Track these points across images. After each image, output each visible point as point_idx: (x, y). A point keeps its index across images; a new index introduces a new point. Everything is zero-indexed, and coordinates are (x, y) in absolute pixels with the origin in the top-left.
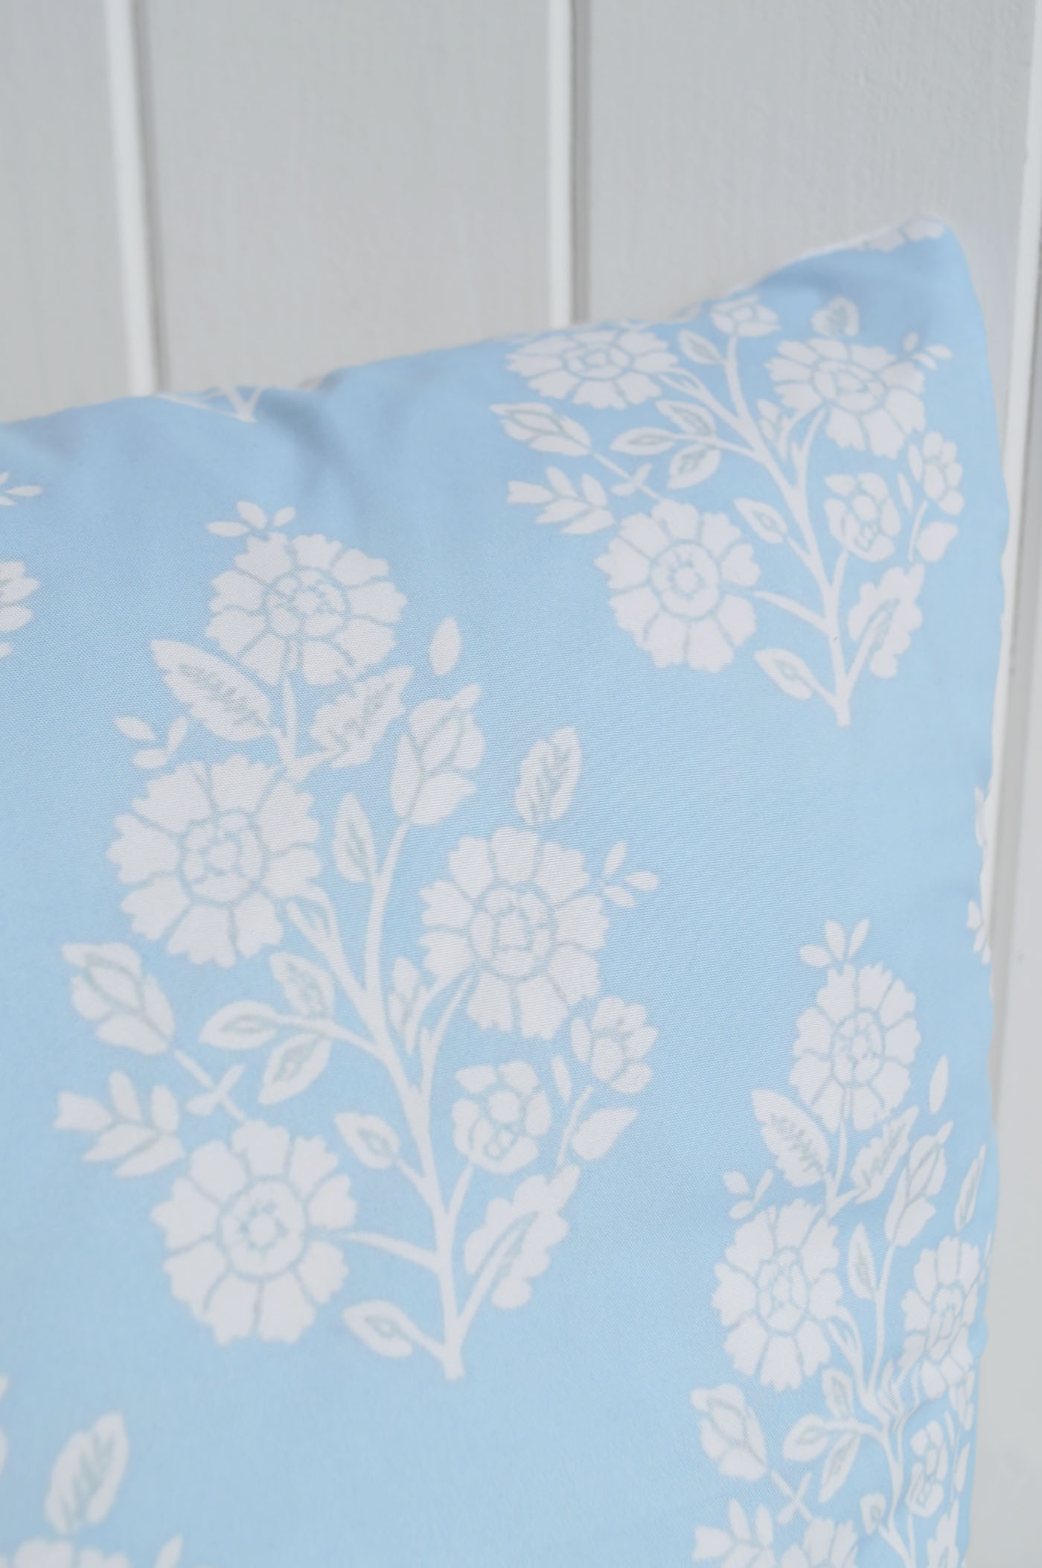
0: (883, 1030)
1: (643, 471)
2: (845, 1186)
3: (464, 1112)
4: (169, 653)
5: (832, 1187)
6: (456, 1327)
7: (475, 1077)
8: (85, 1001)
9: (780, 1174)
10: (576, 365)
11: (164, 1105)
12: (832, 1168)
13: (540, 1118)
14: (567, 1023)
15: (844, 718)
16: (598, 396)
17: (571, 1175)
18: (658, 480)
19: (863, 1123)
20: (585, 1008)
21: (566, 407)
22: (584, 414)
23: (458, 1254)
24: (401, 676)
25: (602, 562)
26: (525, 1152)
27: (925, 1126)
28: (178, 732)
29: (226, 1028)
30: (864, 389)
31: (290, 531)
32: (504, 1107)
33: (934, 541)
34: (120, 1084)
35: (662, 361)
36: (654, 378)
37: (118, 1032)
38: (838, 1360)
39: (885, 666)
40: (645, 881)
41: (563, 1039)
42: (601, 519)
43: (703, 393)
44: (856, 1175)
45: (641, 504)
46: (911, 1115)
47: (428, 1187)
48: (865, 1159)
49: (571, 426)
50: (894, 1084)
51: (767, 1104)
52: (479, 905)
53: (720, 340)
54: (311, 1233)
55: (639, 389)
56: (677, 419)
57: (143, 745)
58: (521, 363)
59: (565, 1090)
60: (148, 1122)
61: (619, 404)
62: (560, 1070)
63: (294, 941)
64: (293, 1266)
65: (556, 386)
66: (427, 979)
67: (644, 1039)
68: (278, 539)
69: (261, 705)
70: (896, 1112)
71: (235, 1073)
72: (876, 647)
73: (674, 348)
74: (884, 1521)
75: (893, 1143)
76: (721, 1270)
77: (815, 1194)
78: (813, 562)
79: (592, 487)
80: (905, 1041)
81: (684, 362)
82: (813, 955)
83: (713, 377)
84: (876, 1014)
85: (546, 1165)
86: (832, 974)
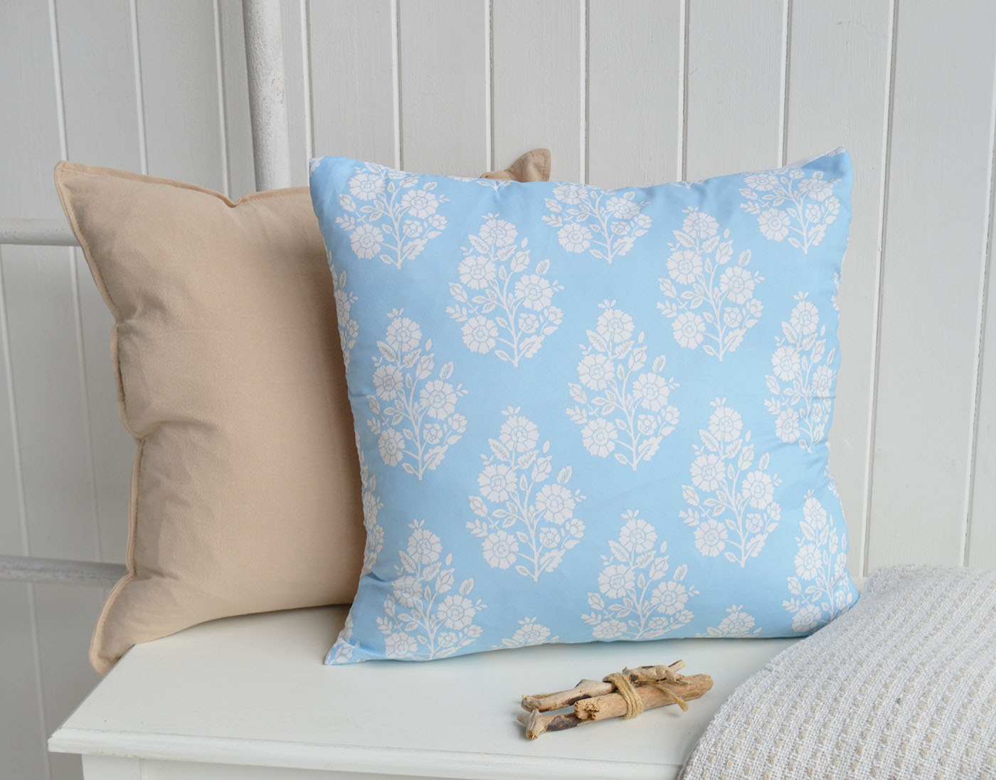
0: (811, 316)
1: (768, 203)
2: (801, 346)
3: (726, 315)
4: (676, 232)
5: (798, 345)
6: (722, 353)
7: (728, 309)
8: (662, 288)
9: (786, 340)
10: (758, 182)
11: (674, 306)
12: (798, 341)
13: (739, 319)
14: (746, 302)
15: (806, 252)
16: (761, 188)
17: (745, 330)
18: (771, 205)
19: (805, 333)
20: (749, 300)
21: (754, 190)
22: (757, 192)
23: (723, 340)
24: (718, 238)
25: (758, 220)
26: (736, 324)
27: (819, 338)
28: (678, 245)
29: (685, 295)
30: (819, 188)
31: (698, 212)
32: (733, 315)
33: (830, 220)
34: (667, 302)
35: (776, 182)
36: (773, 186)
37: (667, 294)
38: (797, 379)
39: (816, 243)
40: (762, 279)
41: (745, 305)
42: (758, 212)
43: (783, 189)
44: (803, 344)
45: (767, 209)
46: (816, 335)
47: (719, 327)
48: (805, 341)
49: (754, 194)
50: (813, 327)
51: (784, 324)
52: (730, 279)
53: (789, 179)
54: (698, 332)
55: (769, 187)
56: (776, 193)
57: (672, 247)
58: (747, 180)
59: (745, 314)
60: (671, 309)
61: (765, 190)
62: (744, 311)
63: (697, 282)
64: (694, 337)
65: (753, 186)
66: (720, 291)
67: (761, 308)
68: (695, 213)
69: (693, 242)
70: (813, 333)
71: (686, 303)
72: (814, 239)
73: (779, 180)
74: (805, 417)
75: (812, 339)
76: (774, 356)
77: (794, 346)
78: (802, 222)
79: (757, 205)
80: (816, 319)
81: (781, 183)
82: (796, 297)
83: (786, 187)
84: (810, 312)
85: (740, 327)
86: (800, 302)
